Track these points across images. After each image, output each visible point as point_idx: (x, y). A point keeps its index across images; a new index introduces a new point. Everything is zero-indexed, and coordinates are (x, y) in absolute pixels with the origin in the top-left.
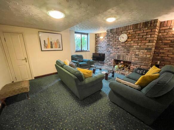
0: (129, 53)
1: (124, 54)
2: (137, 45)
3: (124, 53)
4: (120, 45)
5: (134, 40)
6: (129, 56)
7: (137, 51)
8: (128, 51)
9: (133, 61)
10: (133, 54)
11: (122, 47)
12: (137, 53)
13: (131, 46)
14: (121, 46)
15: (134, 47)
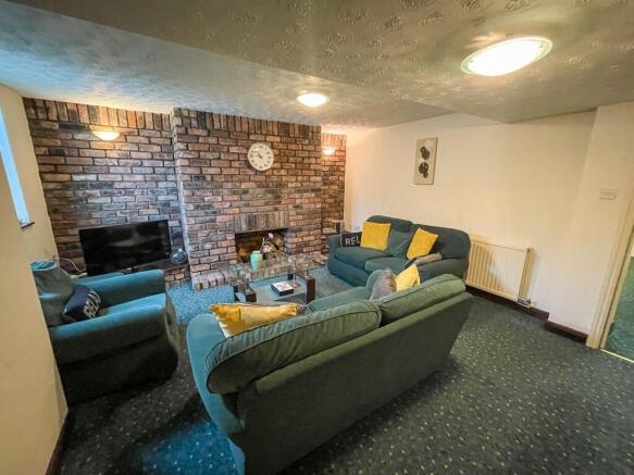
0: (280, 203)
1: (267, 208)
2: (296, 181)
3: (267, 204)
4: (250, 181)
5: (287, 166)
6: (282, 213)
7: (297, 195)
8: (278, 199)
9: (292, 224)
10: (291, 206)
11: (259, 187)
12: (298, 201)
13: (281, 185)
14: (253, 185)
15: (290, 185)
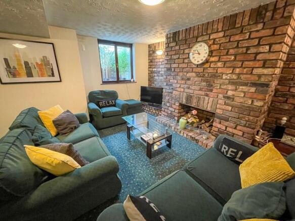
0: (211, 91)
1: (201, 92)
2: (232, 73)
3: (200, 90)
4: (192, 72)
5: (225, 58)
6: (211, 99)
7: (230, 87)
8: (210, 88)
9: (218, 111)
10: (221, 96)
11: (197, 76)
12: (230, 93)
13: (215, 76)
14: (194, 74)
15: (224, 77)
